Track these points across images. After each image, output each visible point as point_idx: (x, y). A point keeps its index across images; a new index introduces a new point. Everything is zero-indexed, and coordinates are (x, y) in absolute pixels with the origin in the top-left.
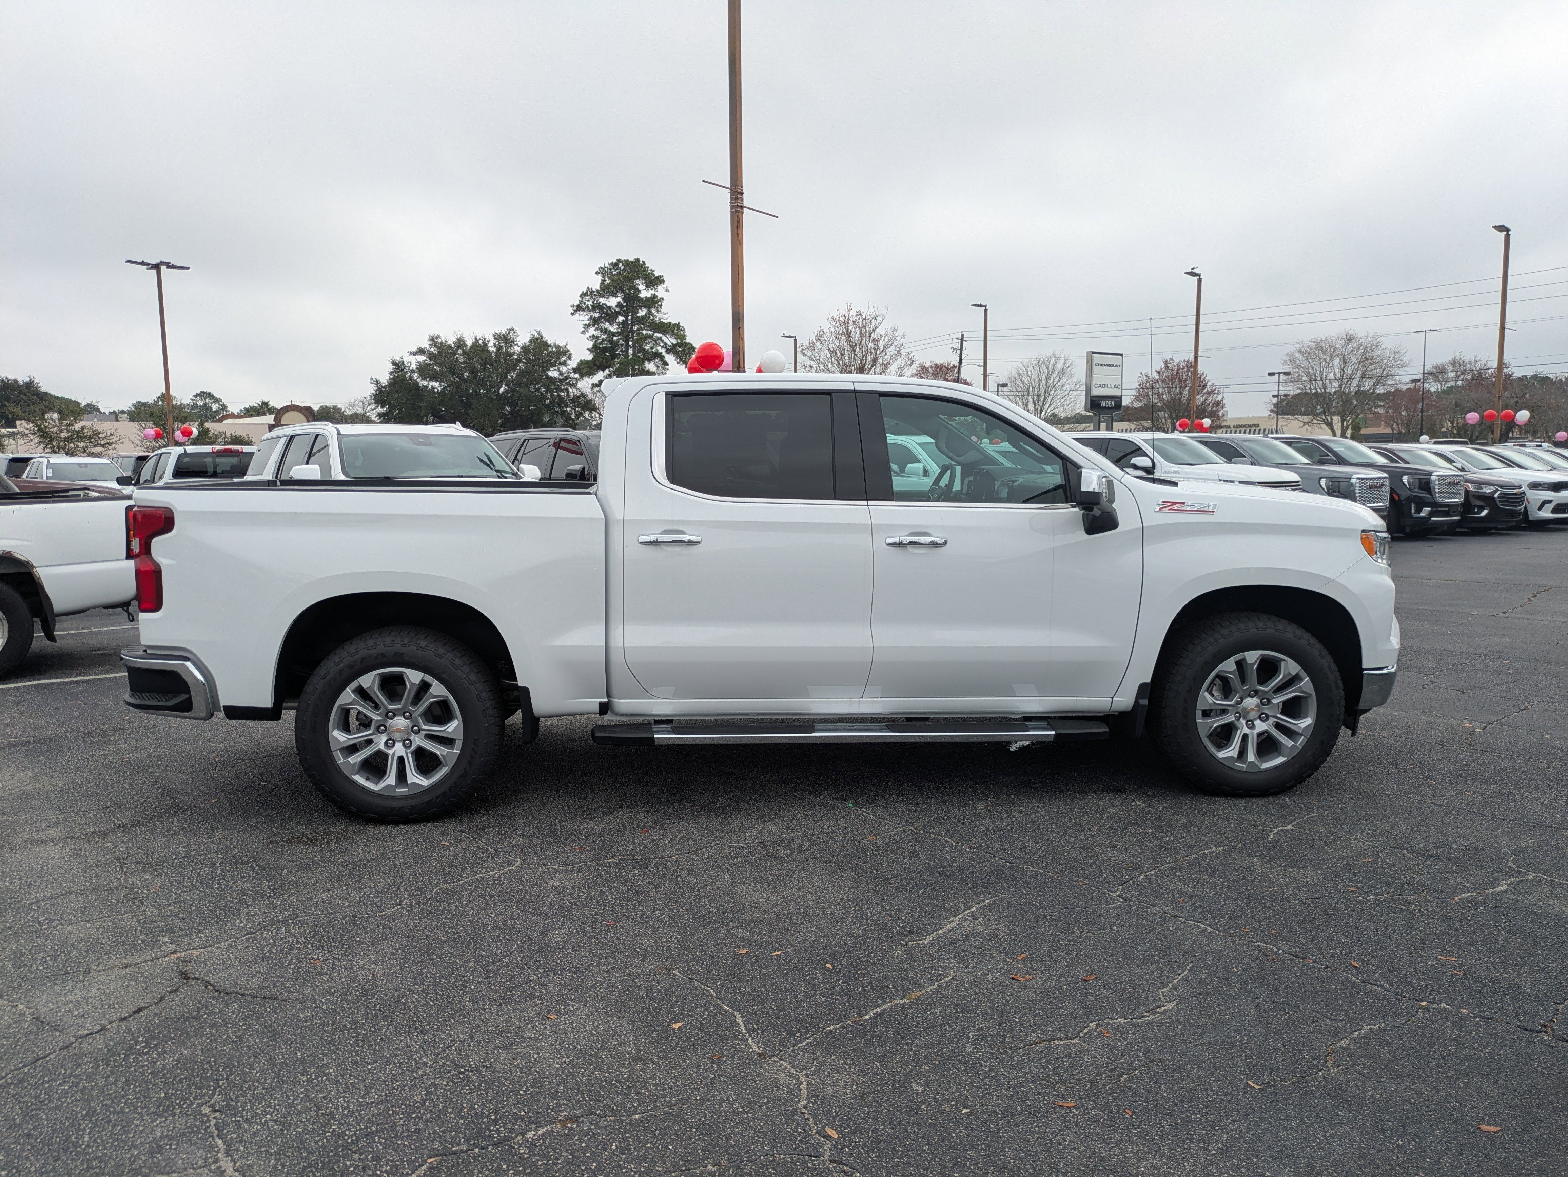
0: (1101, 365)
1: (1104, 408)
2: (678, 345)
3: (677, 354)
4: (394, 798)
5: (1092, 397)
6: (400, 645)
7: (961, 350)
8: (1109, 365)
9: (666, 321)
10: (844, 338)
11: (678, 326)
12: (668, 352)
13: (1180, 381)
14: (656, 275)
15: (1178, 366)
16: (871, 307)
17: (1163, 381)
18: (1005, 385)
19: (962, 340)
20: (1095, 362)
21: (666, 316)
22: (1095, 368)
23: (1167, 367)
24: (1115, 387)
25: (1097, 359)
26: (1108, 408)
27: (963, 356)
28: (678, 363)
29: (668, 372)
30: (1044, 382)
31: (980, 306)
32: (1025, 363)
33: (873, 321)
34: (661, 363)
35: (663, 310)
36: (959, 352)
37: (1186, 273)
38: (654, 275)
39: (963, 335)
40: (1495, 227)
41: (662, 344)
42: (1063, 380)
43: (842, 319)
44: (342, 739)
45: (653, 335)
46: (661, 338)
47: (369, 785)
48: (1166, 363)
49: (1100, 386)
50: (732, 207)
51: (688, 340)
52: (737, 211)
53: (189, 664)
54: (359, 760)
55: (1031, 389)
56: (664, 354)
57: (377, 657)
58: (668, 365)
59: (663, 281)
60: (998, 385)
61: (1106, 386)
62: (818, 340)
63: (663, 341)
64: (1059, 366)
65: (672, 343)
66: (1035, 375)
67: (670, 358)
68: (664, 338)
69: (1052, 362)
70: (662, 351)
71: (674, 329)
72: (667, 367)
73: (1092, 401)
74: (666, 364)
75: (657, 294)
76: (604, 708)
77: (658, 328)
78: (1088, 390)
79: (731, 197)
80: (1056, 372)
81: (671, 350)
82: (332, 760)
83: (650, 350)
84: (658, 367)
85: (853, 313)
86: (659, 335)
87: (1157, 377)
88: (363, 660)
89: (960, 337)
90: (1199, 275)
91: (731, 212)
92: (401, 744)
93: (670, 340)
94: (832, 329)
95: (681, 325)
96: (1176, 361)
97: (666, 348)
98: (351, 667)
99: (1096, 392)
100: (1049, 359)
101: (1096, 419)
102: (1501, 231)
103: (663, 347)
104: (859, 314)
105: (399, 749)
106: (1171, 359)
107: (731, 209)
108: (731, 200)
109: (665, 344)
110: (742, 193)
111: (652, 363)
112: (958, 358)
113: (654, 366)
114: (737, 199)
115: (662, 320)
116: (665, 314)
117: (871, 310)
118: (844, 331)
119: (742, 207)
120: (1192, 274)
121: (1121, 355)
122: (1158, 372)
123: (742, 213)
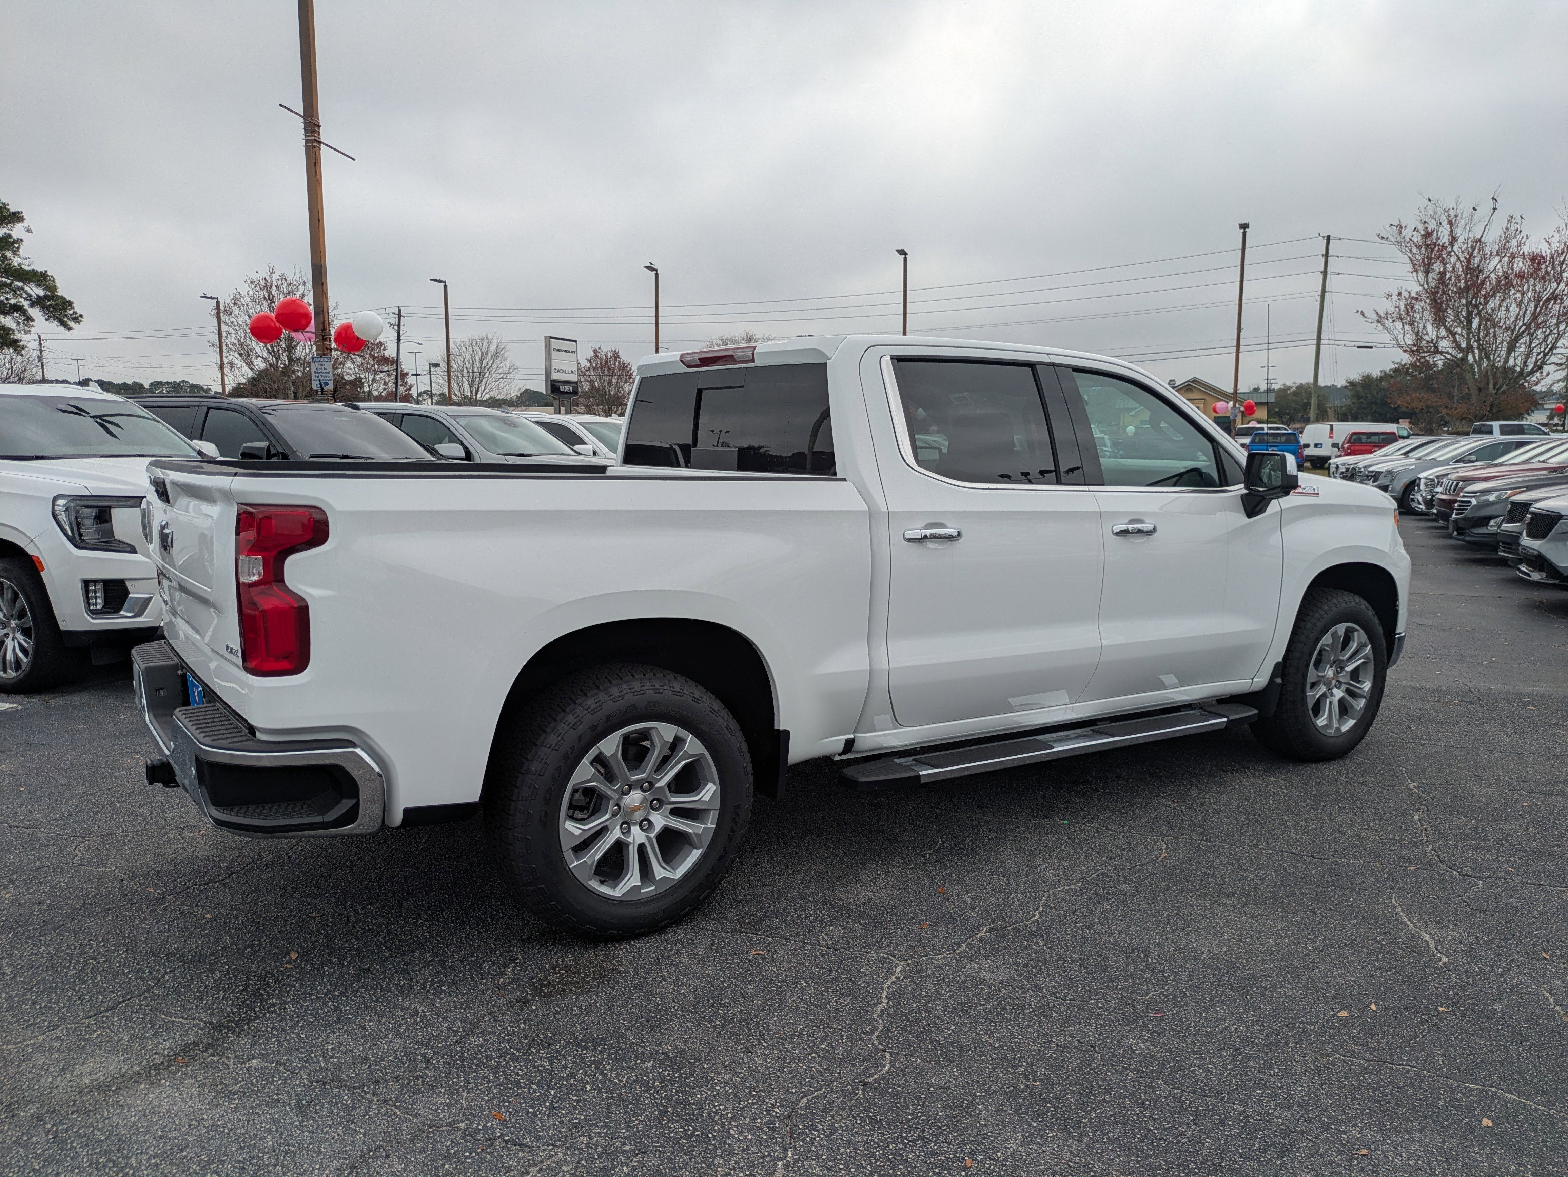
0: (559, 350)
1: (563, 392)
2: (46, 297)
3: (44, 308)
4: (638, 903)
5: (552, 381)
6: (652, 691)
7: (399, 326)
8: (565, 351)
9: (28, 268)
10: (265, 303)
11: (44, 275)
12: (32, 305)
13: (609, 370)
14: (12, 210)
15: (606, 355)
16: (298, 271)
17: (594, 369)
18: (437, 365)
19: (399, 315)
20: (553, 347)
21: (27, 262)
22: (553, 353)
23: (596, 356)
24: (572, 372)
25: (555, 344)
26: (567, 393)
27: (402, 332)
28: (46, 320)
29: (32, 329)
30: (478, 364)
31: (440, 281)
32: (458, 344)
33: (300, 287)
34: (23, 318)
35: (22, 252)
36: (396, 328)
37: (646, 267)
38: (8, 210)
39: (400, 310)
40: (898, 251)
41: (25, 296)
42: (497, 362)
43: (263, 283)
44: (577, 832)
45: (12, 283)
46: (22, 288)
47: (605, 890)
48: (595, 351)
49: (559, 371)
50: (307, 141)
51: (60, 292)
52: (314, 147)
53: (358, 751)
54: (597, 858)
55: (465, 370)
56: (26, 307)
57: (626, 710)
58: (33, 321)
59: (21, 219)
60: (430, 364)
61: (564, 371)
62: (235, 304)
63: (26, 292)
64: (493, 348)
65: (38, 296)
66: (468, 357)
67: (35, 313)
68: (26, 288)
69: (485, 344)
70: (26, 304)
71: (40, 278)
72: (31, 324)
73: (552, 386)
74: (29, 319)
75: (12, 234)
76: (849, 745)
77: (19, 275)
78: (548, 374)
79: (305, 129)
80: (489, 355)
81: (38, 302)
82: (563, 864)
83: (6, 302)
84: (18, 323)
85: (275, 277)
86: (20, 284)
87: (588, 365)
88: (609, 717)
89: (397, 312)
90: (656, 270)
91: (306, 146)
92: (638, 827)
93: (38, 291)
94: (251, 293)
95: (49, 273)
96: (604, 350)
97: (30, 300)
98: (593, 728)
99: (555, 376)
100: (482, 341)
101: (556, 403)
102: (901, 254)
103: (26, 299)
104: (283, 278)
105: (637, 836)
106: (600, 348)
107: (306, 143)
108: (306, 132)
109: (30, 295)
110: (319, 126)
111: (9, 318)
112: (396, 334)
113: (12, 322)
114: (313, 132)
115: (23, 267)
116: (26, 259)
117: (298, 275)
118: (266, 295)
119: (320, 142)
120: (651, 268)
121: (575, 341)
122: (589, 361)
123: (320, 149)
